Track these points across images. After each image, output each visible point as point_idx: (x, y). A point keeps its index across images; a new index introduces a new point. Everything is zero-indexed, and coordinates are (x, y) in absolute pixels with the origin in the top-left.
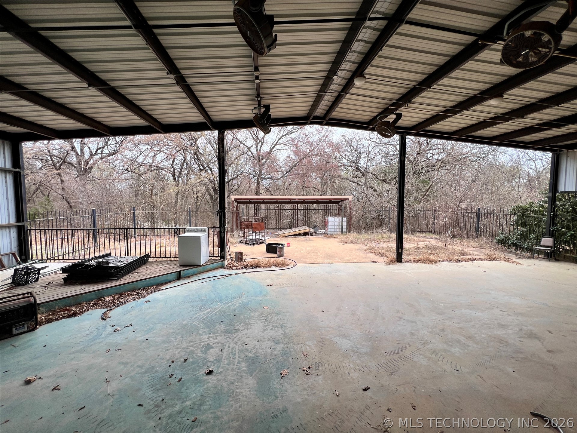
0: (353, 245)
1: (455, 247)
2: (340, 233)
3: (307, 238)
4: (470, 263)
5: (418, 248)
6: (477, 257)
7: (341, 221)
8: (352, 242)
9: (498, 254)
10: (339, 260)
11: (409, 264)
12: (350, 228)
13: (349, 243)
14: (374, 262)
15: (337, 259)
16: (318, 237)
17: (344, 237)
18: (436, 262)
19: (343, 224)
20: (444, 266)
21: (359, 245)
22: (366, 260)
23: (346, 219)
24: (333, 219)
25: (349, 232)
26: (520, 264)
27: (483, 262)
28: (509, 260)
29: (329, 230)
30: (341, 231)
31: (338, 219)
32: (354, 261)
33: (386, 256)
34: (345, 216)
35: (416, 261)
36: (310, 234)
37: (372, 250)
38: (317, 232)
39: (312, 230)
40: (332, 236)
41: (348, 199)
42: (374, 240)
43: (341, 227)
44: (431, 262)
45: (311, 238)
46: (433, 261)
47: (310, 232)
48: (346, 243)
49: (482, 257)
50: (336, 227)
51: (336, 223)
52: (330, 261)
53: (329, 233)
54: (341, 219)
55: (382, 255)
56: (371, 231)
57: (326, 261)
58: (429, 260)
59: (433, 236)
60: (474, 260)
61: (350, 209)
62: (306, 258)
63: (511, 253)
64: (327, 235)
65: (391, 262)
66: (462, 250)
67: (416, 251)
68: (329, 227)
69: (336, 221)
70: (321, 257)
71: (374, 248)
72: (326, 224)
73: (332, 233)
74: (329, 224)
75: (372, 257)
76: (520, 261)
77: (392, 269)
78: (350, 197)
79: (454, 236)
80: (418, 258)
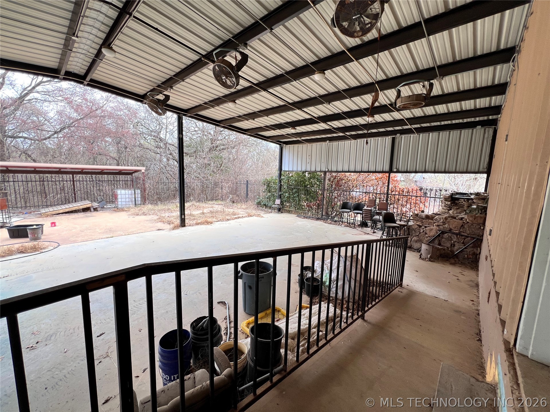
0: (145, 216)
1: (229, 210)
2: (134, 206)
3: (88, 214)
4: (236, 220)
5: (203, 213)
6: (241, 216)
7: (133, 193)
8: (144, 214)
9: (254, 212)
10: (121, 233)
11: (190, 227)
12: (145, 200)
13: (141, 215)
14: (159, 230)
15: (119, 232)
16: (105, 212)
17: (136, 210)
18: (211, 223)
19: (137, 197)
20: (217, 225)
21: (152, 216)
22: (152, 229)
23: (139, 191)
24: (123, 191)
25: (144, 204)
26: (263, 217)
27: (244, 218)
28: (259, 216)
29: (119, 203)
30: (134, 203)
31: (130, 191)
32: (139, 231)
33: (173, 223)
34: (138, 188)
35: (197, 224)
36: (92, 210)
37: (161, 220)
38: (105, 207)
39: (95, 205)
40: (122, 210)
41: (141, 171)
42: (169, 209)
43: (134, 199)
44: (208, 223)
45: (95, 213)
46: (209, 222)
47: (93, 207)
48: (138, 215)
49: (244, 215)
50: (127, 200)
51: (127, 196)
52: (109, 236)
53: (119, 206)
54: (133, 191)
55: (169, 223)
56: (167, 202)
57: (104, 236)
58: (206, 222)
59: (220, 202)
60: (239, 218)
61: (143, 180)
62: (76, 237)
63: (262, 210)
64: (117, 209)
65: (175, 228)
66: (234, 212)
67: (201, 216)
68: (119, 200)
69: (127, 193)
70: (99, 233)
71: (164, 217)
72: (115, 196)
73: (123, 206)
74: (119, 197)
75: (160, 225)
76: (263, 215)
77: (173, 233)
78: (143, 169)
79: (233, 202)
80: (199, 221)
